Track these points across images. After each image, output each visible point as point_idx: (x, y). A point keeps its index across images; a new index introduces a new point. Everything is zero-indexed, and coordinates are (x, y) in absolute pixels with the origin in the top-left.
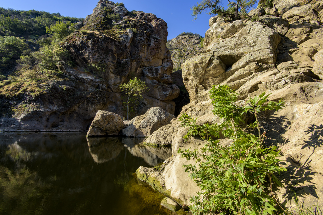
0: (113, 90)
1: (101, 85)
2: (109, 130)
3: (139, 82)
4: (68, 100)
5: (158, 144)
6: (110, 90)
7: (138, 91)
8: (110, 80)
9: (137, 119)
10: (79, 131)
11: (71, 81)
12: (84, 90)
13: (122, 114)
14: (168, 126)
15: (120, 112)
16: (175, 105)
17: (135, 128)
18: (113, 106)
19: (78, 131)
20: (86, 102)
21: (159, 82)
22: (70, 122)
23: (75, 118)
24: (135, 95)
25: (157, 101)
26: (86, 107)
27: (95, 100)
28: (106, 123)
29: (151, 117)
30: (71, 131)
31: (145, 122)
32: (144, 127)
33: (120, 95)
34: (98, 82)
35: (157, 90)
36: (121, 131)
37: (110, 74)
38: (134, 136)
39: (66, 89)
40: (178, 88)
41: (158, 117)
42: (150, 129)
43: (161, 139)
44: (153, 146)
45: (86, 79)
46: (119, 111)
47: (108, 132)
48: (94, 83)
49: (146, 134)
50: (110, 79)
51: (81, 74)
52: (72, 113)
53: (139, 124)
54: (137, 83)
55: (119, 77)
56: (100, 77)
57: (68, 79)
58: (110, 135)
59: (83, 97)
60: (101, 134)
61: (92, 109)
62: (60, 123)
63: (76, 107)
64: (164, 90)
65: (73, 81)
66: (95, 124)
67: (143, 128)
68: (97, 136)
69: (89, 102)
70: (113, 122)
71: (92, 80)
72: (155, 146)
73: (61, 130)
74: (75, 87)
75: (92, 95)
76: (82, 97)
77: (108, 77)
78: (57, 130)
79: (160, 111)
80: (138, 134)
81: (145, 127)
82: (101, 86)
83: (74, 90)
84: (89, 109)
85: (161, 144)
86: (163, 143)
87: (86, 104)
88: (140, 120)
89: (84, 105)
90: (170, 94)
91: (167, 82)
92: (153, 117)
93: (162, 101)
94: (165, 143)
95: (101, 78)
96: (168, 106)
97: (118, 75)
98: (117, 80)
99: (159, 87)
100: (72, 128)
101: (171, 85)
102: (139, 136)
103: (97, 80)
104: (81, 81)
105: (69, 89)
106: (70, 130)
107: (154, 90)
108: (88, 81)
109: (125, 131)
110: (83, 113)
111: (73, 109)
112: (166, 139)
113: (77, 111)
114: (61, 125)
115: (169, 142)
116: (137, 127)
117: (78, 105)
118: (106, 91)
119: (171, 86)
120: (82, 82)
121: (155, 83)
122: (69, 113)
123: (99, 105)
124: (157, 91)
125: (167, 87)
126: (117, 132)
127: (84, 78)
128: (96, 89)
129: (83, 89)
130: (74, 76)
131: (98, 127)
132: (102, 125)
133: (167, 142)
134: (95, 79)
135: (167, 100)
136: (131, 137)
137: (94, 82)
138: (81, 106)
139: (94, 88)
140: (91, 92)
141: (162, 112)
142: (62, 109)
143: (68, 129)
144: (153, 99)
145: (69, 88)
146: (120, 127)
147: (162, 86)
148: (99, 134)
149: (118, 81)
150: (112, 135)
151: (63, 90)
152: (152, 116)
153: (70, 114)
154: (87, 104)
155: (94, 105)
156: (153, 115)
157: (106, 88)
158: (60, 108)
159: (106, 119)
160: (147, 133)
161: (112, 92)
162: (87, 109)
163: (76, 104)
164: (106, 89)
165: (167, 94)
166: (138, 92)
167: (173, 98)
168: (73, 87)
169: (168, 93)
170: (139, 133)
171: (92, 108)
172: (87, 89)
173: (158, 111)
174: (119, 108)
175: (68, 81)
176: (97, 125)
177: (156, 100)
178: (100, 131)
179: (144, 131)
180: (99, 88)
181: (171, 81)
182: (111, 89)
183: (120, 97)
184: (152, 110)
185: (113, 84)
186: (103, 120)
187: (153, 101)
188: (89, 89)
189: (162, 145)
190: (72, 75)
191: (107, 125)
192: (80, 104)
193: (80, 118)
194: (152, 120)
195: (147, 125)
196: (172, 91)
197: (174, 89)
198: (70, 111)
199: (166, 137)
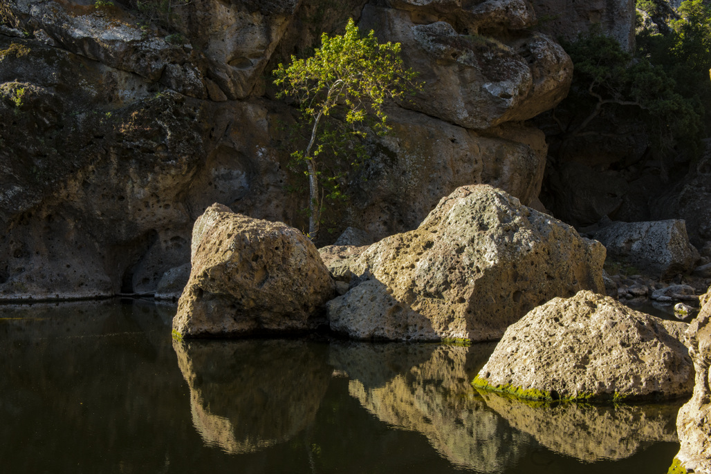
0: (232, 90)
1: (176, 70)
2: (269, 309)
3: (370, 44)
4: (40, 155)
5: (554, 394)
6: (216, 92)
7: (368, 96)
8: (213, 41)
9: (392, 252)
10: (98, 298)
11: (38, 56)
12: (99, 99)
13: (280, 210)
14: (582, 301)
15: (269, 201)
16: (545, 150)
17: (388, 298)
18: (235, 172)
19: (90, 299)
20: (114, 159)
21: (461, 28)
22: (53, 257)
23: (72, 236)
24: (355, 115)
25: (450, 136)
26: (115, 181)
27: (155, 145)
28: (258, 276)
29: (465, 242)
30: (63, 300)
31: (434, 269)
32: (433, 290)
33: (266, 110)
34: (161, 52)
35: (452, 78)
36: (322, 311)
37: (215, 7)
38: (390, 335)
39: (23, 99)
40: (565, 58)
41: (499, 243)
42: (462, 300)
43: (563, 368)
44: (528, 399)
45: (104, 41)
46: (264, 197)
47: (266, 315)
48: (143, 63)
49: (446, 328)
50: (215, 35)
51: (79, 18)
52: (57, 214)
53: (406, 277)
54: (361, 52)
55: (256, 18)
56: (166, 28)
57: (24, 51)
58: (274, 330)
59: (101, 137)
60: (237, 327)
61: (142, 193)
62: (17, 263)
63: (74, 186)
64: (492, 71)
65: (49, 56)
66: (213, 279)
67: (428, 295)
68: (222, 337)
69: (127, 159)
70: (285, 271)
71: (132, 48)
72: (542, 399)
73: (24, 297)
74: (59, 88)
75: (139, 121)
76: (97, 137)
77: (207, 22)
78: (9, 297)
79: (504, 207)
80: (406, 327)
81: (438, 294)
82: (175, 74)
83: (56, 100)
84: (128, 190)
85: (566, 392)
86: (575, 389)
87: (118, 170)
88: (410, 257)
89: (108, 174)
90: (521, 93)
91: (501, 24)
92: (472, 240)
93: (476, 130)
94: (583, 386)
95: (172, 30)
96: (510, 158)
97: (251, 10)
98: (249, 36)
99: (463, 57)
100: (65, 284)
101: (522, 41)
102: (415, 336)
103: (158, 44)
104: (80, 53)
105: (38, 102)
106: (61, 296)
107: (434, 76)
108: (115, 54)
109: (339, 310)
110: (103, 214)
111: (63, 193)
112: (589, 369)
113: (78, 204)
114: (21, 270)
115: (601, 384)
116: (399, 293)
117: (80, 175)
118: (199, 96)
119: (525, 45)
120: (85, 57)
121: (440, 39)
122: (44, 214)
123: (173, 172)
124: (454, 78)
125: (507, 54)
126: (303, 313)
127: (95, 36)
128: (152, 91)
129: (95, 93)
130: (50, 31)
131: (221, 296)
132: (240, 286)
133: (596, 384)
134: (146, 38)
135: (501, 126)
136: (375, 340)
137: (143, 56)
138: (93, 179)
139: (145, 88)
140: (131, 109)
141: (514, 214)
142: (18, 197)
143: (49, 291)
144: (432, 126)
145: (34, 94)
146: (316, 292)
147: (480, 50)
148: (229, 325)
149: (256, 44)
150: (282, 327)
151: (12, 104)
152: (468, 237)
153: (49, 217)
154: (122, 169)
155: (152, 171)
156: (472, 231)
157: (200, 82)
158: (10, 193)
159: (256, 258)
160: (451, 319)
161: (226, 98)
162: (123, 190)
163: (73, 171)
164: (202, 86)
165: (510, 97)
166: (367, 100)
167: (537, 109)
168: (51, 85)
169: (511, 91)
170: (409, 321)
171: (143, 187)
172: (113, 90)
173: (494, 208)
174: (267, 179)
175: (25, 59)
176: (220, 286)
177: (449, 131)
178: (234, 312)
179: (435, 312)
180: (170, 87)
181: (525, 17)
182: (220, 83)
183: (265, 123)
184: (462, 201)
185: (229, 57)
186: (244, 261)
187: (432, 136)
188: (120, 95)
189: (574, 395)
190: (40, 26)
191: (261, 284)
192: (91, 167)
193: (93, 236)
194: (470, 255)
195: (447, 284)
196: (532, 72)
197: (540, 65)
198: (49, 207)
199: (585, 360)
